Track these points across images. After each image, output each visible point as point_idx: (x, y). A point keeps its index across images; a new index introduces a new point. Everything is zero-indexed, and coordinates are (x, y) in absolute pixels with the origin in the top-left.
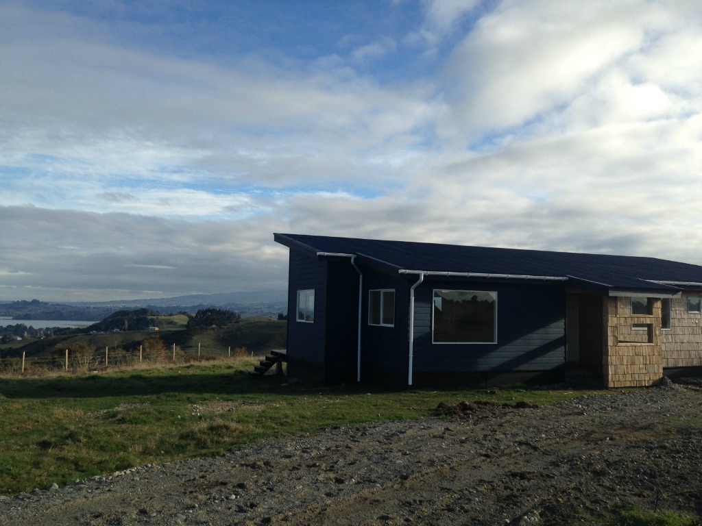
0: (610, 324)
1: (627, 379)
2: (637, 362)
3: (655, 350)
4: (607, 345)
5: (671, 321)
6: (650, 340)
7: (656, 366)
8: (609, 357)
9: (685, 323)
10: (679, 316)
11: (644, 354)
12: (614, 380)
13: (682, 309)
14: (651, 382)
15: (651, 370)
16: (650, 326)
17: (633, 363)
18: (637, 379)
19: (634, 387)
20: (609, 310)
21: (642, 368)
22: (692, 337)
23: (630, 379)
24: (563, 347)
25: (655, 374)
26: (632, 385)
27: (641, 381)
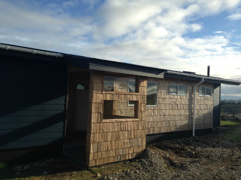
0: (94, 100)
1: (110, 155)
2: (121, 138)
3: (140, 125)
4: (90, 123)
5: (158, 99)
6: (136, 116)
7: (140, 139)
8: (92, 135)
9: (167, 101)
10: (163, 97)
11: (129, 129)
12: (95, 158)
13: (165, 91)
14: (134, 155)
15: (135, 143)
16: (136, 103)
17: (118, 139)
18: (121, 153)
19: (118, 162)
20: (95, 87)
21: (127, 143)
22: (171, 111)
23: (114, 155)
24: (62, 122)
25: (139, 146)
26: (116, 161)
27: (124, 155)
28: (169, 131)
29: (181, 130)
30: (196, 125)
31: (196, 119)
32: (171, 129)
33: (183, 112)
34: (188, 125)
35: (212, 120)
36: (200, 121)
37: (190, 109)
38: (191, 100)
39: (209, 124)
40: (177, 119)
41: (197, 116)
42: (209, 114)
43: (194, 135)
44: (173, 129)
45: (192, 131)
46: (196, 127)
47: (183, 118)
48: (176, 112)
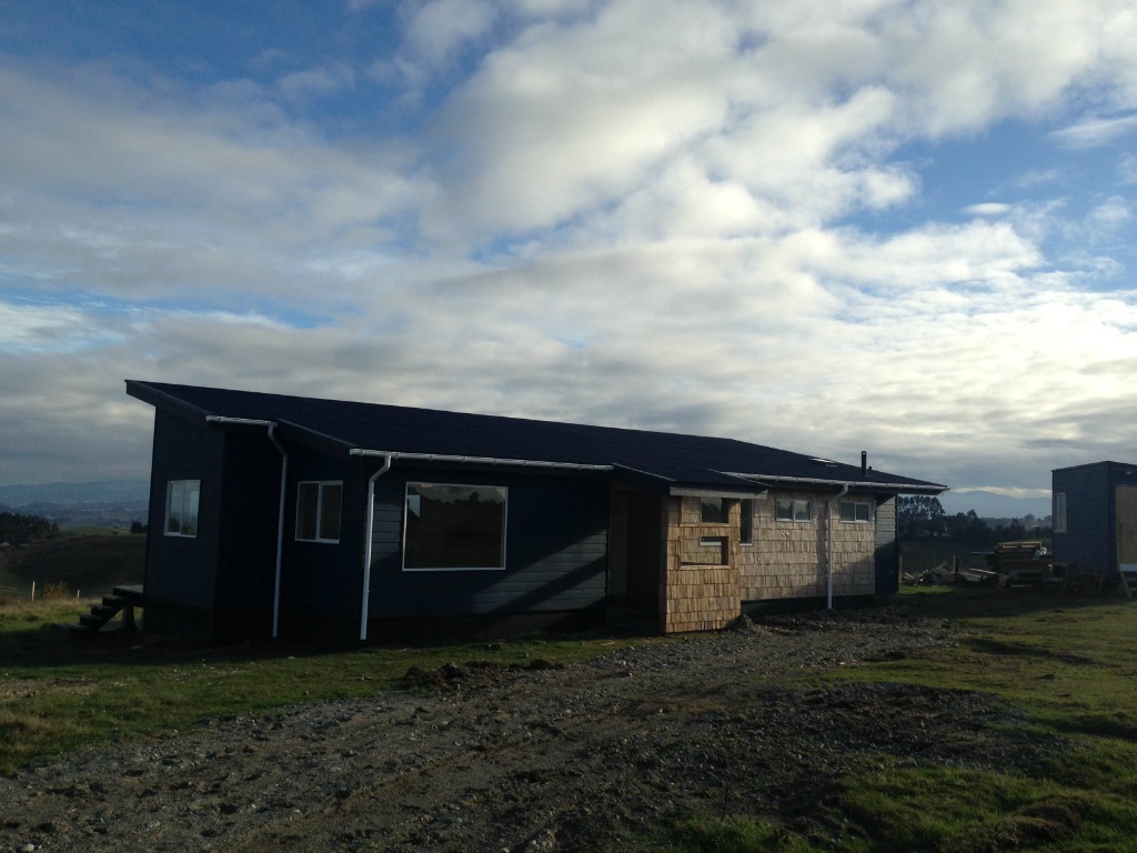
0: (670, 538)
1: (692, 620)
2: (706, 594)
3: (731, 576)
4: (666, 570)
5: (754, 532)
6: (724, 562)
7: (731, 599)
8: (668, 588)
9: (772, 535)
10: (764, 526)
11: (716, 582)
12: (673, 621)
13: (769, 515)
14: (724, 623)
15: (724, 605)
16: (724, 540)
17: (700, 595)
18: (706, 618)
19: (701, 631)
20: (670, 517)
21: (713, 603)
22: (780, 557)
23: (696, 619)
24: (604, 573)
25: (730, 610)
26: (699, 629)
27: (710, 622)
28: (777, 597)
29: (803, 596)
30: (834, 586)
31: (836, 573)
32: (781, 592)
33: (804, 557)
34: (817, 586)
35: (873, 576)
36: (845, 577)
37: (822, 552)
38: (823, 531)
39: (867, 584)
40: (794, 572)
41: (838, 567)
42: (864, 562)
43: (830, 606)
44: (785, 593)
45: (827, 597)
46: (834, 591)
47: (805, 571)
48: (791, 558)
